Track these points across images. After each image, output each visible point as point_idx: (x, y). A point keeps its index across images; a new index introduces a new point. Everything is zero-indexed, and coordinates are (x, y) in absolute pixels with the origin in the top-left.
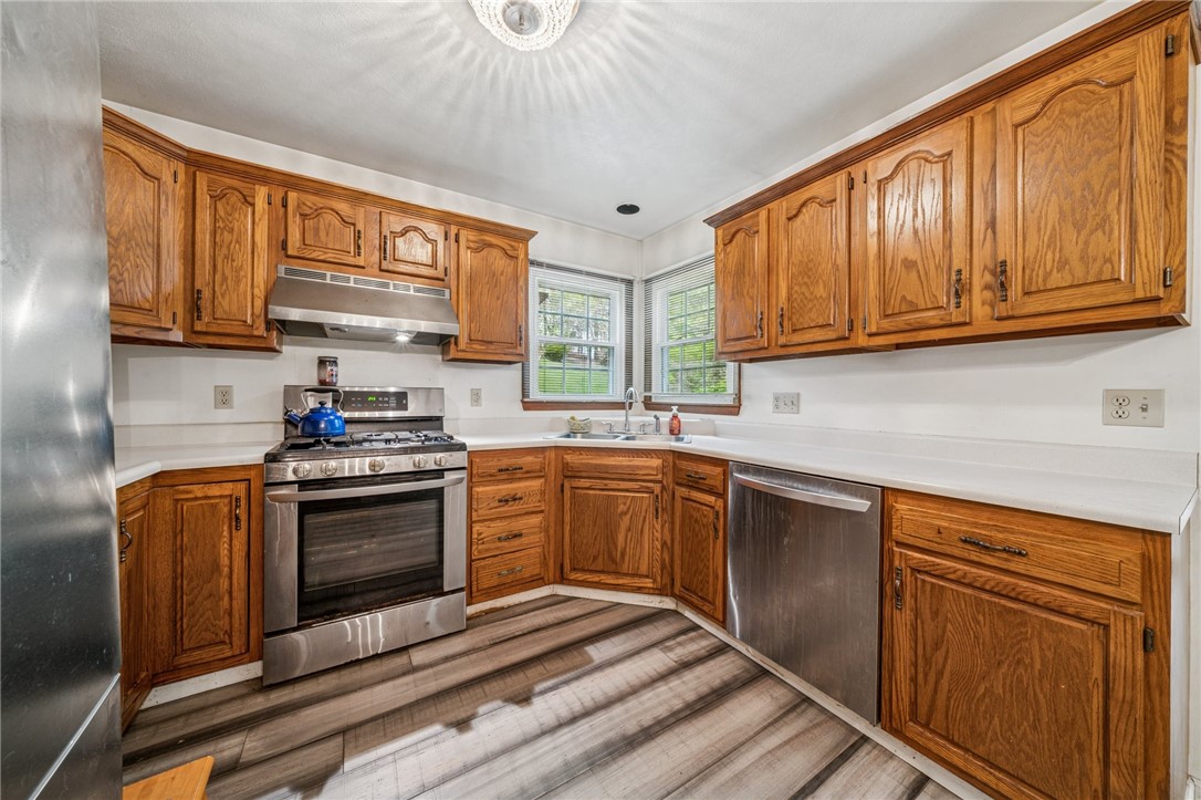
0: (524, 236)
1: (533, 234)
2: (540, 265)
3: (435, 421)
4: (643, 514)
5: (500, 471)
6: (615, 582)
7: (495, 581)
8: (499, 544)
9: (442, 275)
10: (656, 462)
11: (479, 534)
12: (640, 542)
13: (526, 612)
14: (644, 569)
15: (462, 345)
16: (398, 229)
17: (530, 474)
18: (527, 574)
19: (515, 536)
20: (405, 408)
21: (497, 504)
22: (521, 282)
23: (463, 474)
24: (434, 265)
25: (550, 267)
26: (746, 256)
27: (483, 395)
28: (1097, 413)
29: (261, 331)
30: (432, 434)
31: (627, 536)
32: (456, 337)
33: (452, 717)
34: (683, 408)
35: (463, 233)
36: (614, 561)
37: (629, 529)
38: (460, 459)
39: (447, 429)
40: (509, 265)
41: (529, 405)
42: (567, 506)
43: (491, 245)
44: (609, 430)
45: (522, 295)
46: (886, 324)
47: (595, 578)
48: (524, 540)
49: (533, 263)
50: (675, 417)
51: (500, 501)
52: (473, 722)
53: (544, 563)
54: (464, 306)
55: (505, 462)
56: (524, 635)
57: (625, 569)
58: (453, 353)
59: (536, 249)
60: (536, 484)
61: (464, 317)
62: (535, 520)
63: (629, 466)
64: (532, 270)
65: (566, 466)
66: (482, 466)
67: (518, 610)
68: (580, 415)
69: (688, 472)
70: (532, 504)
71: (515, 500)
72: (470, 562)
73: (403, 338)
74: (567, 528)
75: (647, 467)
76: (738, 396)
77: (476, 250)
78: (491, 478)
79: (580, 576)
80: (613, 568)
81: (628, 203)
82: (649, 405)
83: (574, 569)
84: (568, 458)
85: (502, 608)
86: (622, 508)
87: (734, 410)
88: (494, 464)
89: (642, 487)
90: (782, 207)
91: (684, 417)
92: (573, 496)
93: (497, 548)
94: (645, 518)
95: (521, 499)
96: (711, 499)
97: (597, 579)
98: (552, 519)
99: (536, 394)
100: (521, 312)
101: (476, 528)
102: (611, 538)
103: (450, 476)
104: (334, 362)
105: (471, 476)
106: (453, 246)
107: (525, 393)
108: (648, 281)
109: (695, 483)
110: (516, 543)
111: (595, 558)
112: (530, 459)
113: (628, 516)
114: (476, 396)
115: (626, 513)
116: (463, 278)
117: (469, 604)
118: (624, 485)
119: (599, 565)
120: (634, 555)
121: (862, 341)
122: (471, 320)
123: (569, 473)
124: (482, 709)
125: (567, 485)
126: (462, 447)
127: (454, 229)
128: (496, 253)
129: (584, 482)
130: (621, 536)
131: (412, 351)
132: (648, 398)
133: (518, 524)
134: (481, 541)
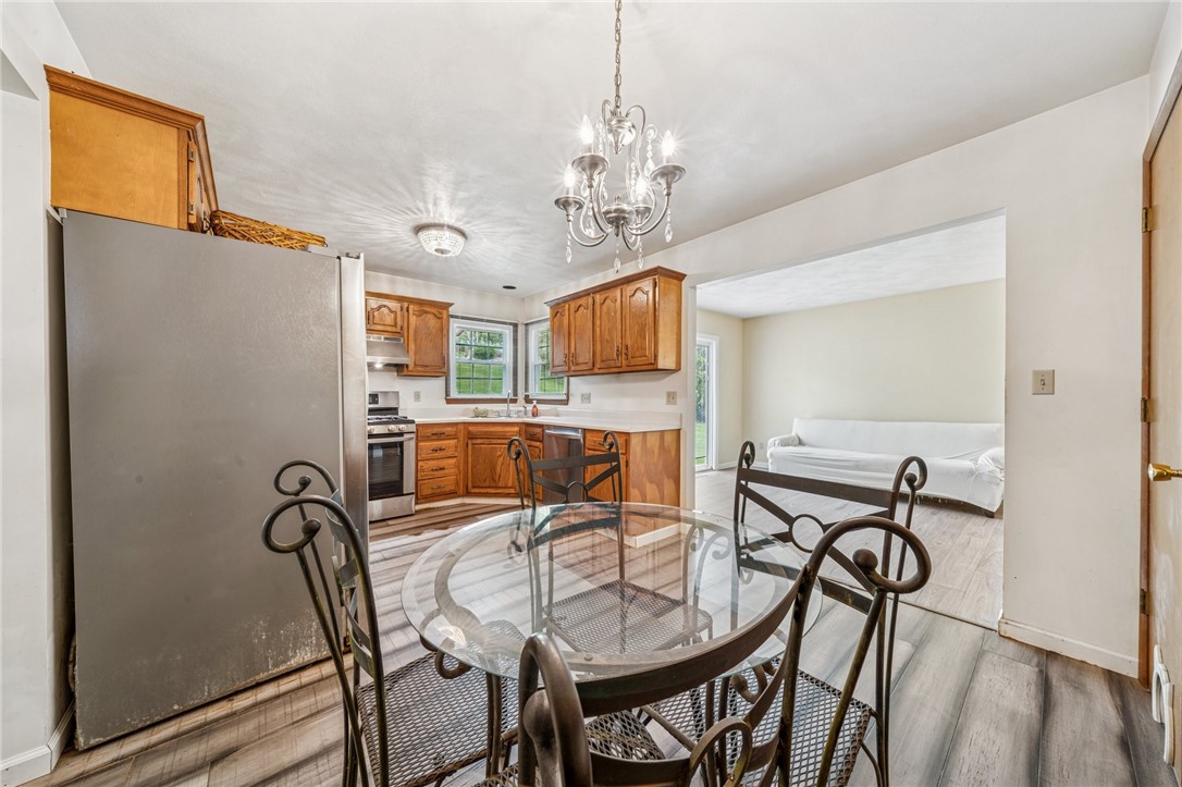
0: (447, 306)
1: (451, 304)
2: (457, 317)
3: (394, 410)
5: (433, 434)
7: (430, 492)
8: (433, 473)
9: (399, 330)
10: (516, 429)
11: (422, 467)
12: (508, 470)
15: (410, 368)
16: (376, 307)
17: (449, 437)
18: (447, 489)
19: (441, 469)
20: (377, 403)
21: (431, 452)
22: (445, 332)
23: (413, 435)
24: (395, 325)
25: (463, 318)
26: (561, 323)
27: (422, 396)
28: (665, 400)
30: (393, 416)
32: (407, 366)
34: (539, 401)
35: (411, 307)
36: (494, 480)
37: (502, 465)
38: (412, 428)
39: (401, 414)
40: (438, 324)
41: (449, 401)
42: (470, 453)
43: (426, 312)
44: (497, 413)
45: (445, 339)
46: (602, 366)
47: (485, 491)
48: (446, 471)
49: (452, 316)
50: (535, 407)
51: (433, 450)
53: (457, 484)
54: (412, 346)
55: (435, 430)
57: (500, 485)
58: (405, 372)
59: (452, 310)
60: (453, 442)
61: (412, 353)
62: (453, 461)
64: (451, 319)
65: (469, 432)
66: (422, 432)
68: (482, 407)
69: (532, 432)
70: (450, 452)
71: (441, 450)
72: (417, 481)
73: (379, 366)
74: (470, 466)
76: (568, 395)
77: (419, 316)
78: (427, 438)
79: (477, 490)
80: (494, 485)
82: (528, 400)
83: (474, 487)
84: (471, 428)
86: (499, 453)
87: (565, 402)
88: (429, 432)
90: (573, 305)
91: (540, 407)
92: (473, 449)
93: (431, 475)
95: (444, 449)
96: (538, 443)
98: (462, 461)
99: (454, 394)
100: (445, 348)
101: (420, 464)
102: (493, 469)
103: (406, 436)
105: (417, 436)
106: (406, 314)
107: (447, 394)
108: (527, 324)
109: (532, 437)
110: (441, 472)
111: (485, 480)
112: (449, 429)
114: (417, 396)
115: (500, 456)
116: (411, 331)
117: (416, 503)
118: (500, 441)
119: (487, 484)
120: (505, 477)
121: (596, 371)
122: (416, 354)
123: (471, 436)
125: (470, 443)
126: (413, 422)
127: (406, 305)
128: (430, 316)
129: (479, 441)
130: (498, 468)
131: (380, 371)
132: (527, 396)
133: (443, 463)
134: (423, 470)
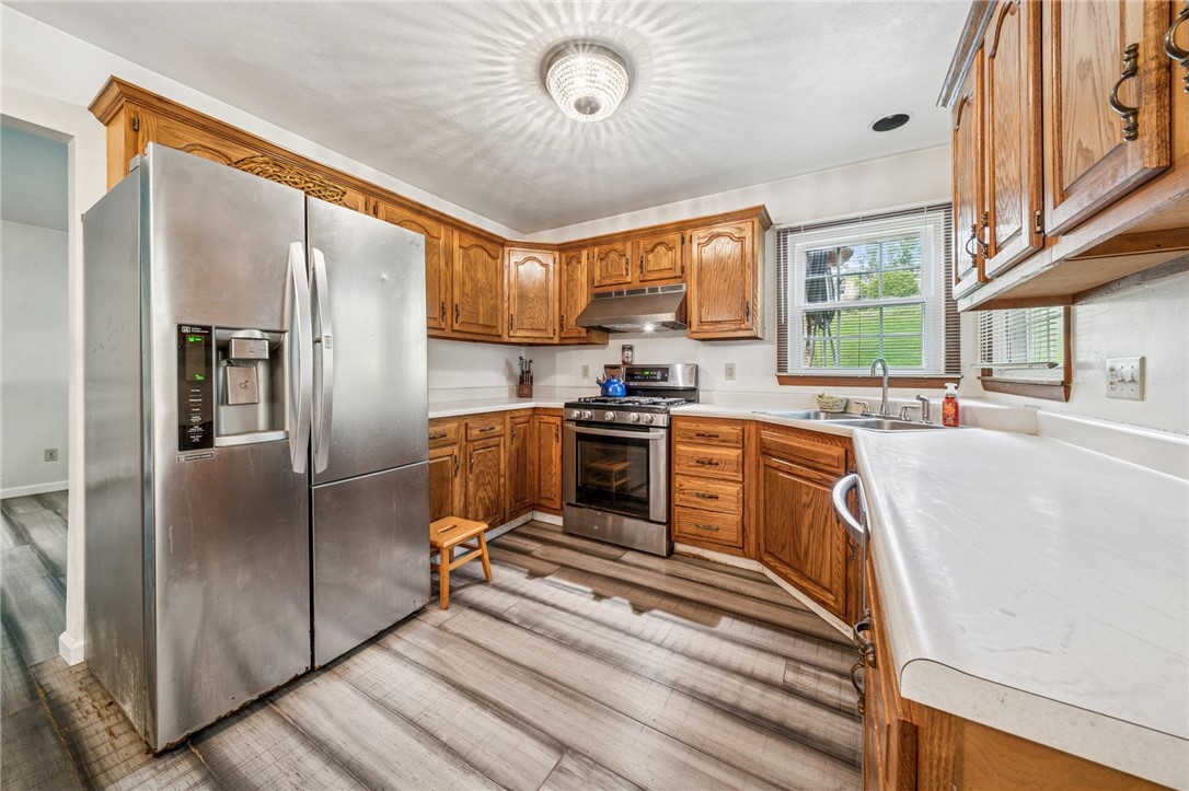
3: (692, 392)
4: (825, 512)
5: (698, 435)
6: (799, 581)
7: (692, 529)
8: (697, 499)
9: (679, 274)
10: (838, 451)
11: (681, 485)
12: (821, 545)
13: (720, 571)
14: (825, 580)
15: (694, 328)
16: (650, 247)
17: (724, 442)
18: (721, 536)
19: (711, 497)
20: (665, 380)
21: (695, 464)
24: (673, 268)
25: (808, 228)
27: (737, 370)
29: (584, 334)
31: (809, 534)
32: (690, 325)
33: (599, 591)
35: (694, 234)
36: (798, 557)
37: (811, 526)
40: (736, 247)
41: (783, 381)
42: (762, 481)
43: (719, 235)
45: (749, 272)
48: (720, 503)
50: (949, 399)
51: (698, 462)
52: (604, 600)
53: (741, 533)
55: (702, 428)
56: (697, 582)
57: (808, 571)
60: (732, 453)
61: (695, 303)
62: (734, 488)
63: (811, 451)
65: (762, 441)
66: (682, 429)
67: (717, 567)
70: (728, 472)
71: (711, 464)
72: (670, 505)
73: (649, 329)
74: (762, 507)
75: (829, 456)
77: (704, 245)
78: (691, 440)
80: (797, 565)
81: (889, 114)
84: (763, 433)
85: (708, 560)
86: (805, 499)
89: (824, 479)
92: (766, 475)
93: (695, 502)
94: (826, 517)
95: (717, 464)
97: (783, 570)
99: (798, 365)
100: (748, 289)
101: (674, 479)
102: (795, 530)
103: (654, 432)
104: (631, 349)
105: (670, 435)
106: (689, 246)
107: (782, 364)
110: (712, 503)
111: (783, 548)
113: (811, 510)
114: (730, 372)
115: (809, 506)
117: (675, 539)
118: (806, 471)
119: (786, 557)
120: (817, 559)
123: (765, 450)
124: (616, 598)
129: (776, 461)
130: (805, 531)
131: (651, 336)
132: (987, 372)
133: (715, 488)
134: (682, 491)
